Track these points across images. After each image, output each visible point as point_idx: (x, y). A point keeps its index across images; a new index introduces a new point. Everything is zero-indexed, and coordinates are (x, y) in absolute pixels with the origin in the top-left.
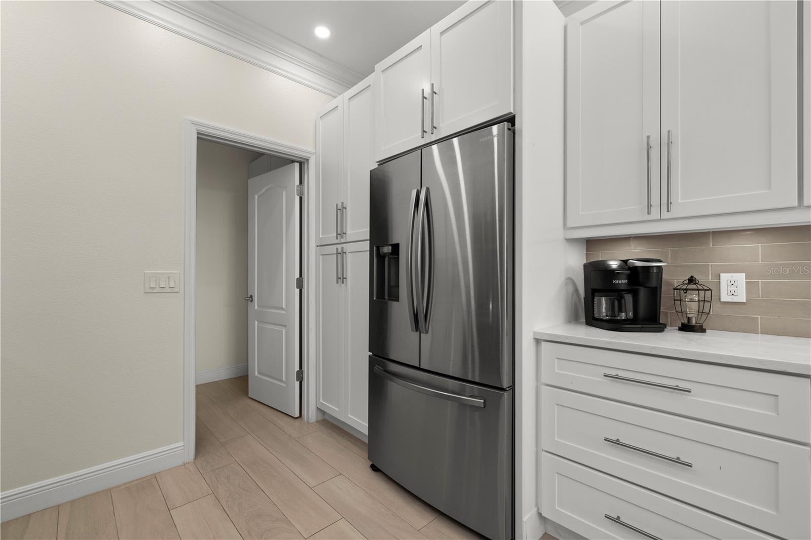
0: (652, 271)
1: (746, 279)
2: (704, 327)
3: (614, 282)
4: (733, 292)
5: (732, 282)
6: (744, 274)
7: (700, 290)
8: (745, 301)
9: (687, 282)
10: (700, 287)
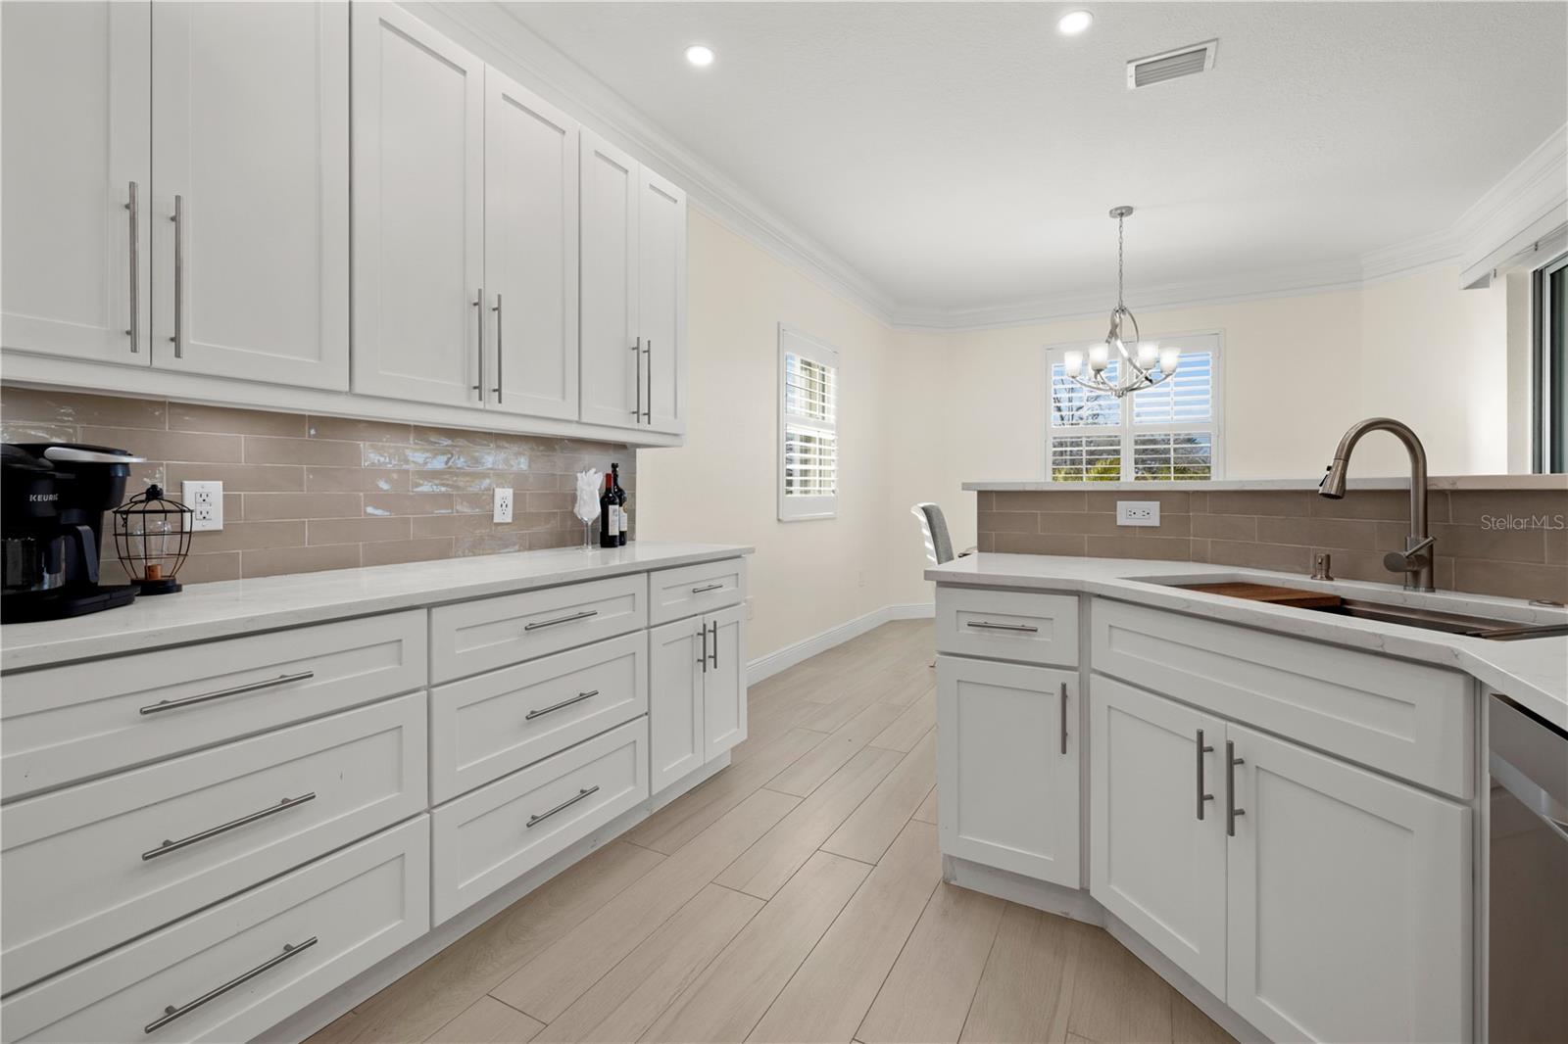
0: (113, 475)
1: (224, 491)
2: (178, 582)
3: (32, 498)
4: (204, 514)
5: (204, 496)
6: (221, 483)
7: (169, 512)
8: (221, 528)
9: (143, 497)
10: (168, 506)
